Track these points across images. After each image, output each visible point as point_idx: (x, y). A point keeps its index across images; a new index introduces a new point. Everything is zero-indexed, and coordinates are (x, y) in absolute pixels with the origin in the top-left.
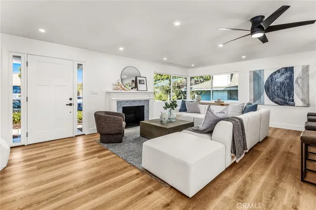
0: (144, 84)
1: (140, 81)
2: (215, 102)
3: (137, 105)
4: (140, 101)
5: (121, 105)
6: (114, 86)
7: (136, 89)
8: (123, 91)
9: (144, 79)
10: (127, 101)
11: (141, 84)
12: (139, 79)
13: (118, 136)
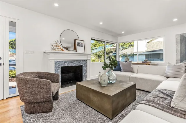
0: (82, 46)
1: (78, 43)
2: (142, 62)
3: (75, 65)
4: (78, 61)
5: (59, 65)
6: (52, 47)
7: (75, 50)
8: (62, 52)
9: (82, 42)
10: (66, 62)
11: (80, 46)
12: (77, 41)
13: (46, 105)
